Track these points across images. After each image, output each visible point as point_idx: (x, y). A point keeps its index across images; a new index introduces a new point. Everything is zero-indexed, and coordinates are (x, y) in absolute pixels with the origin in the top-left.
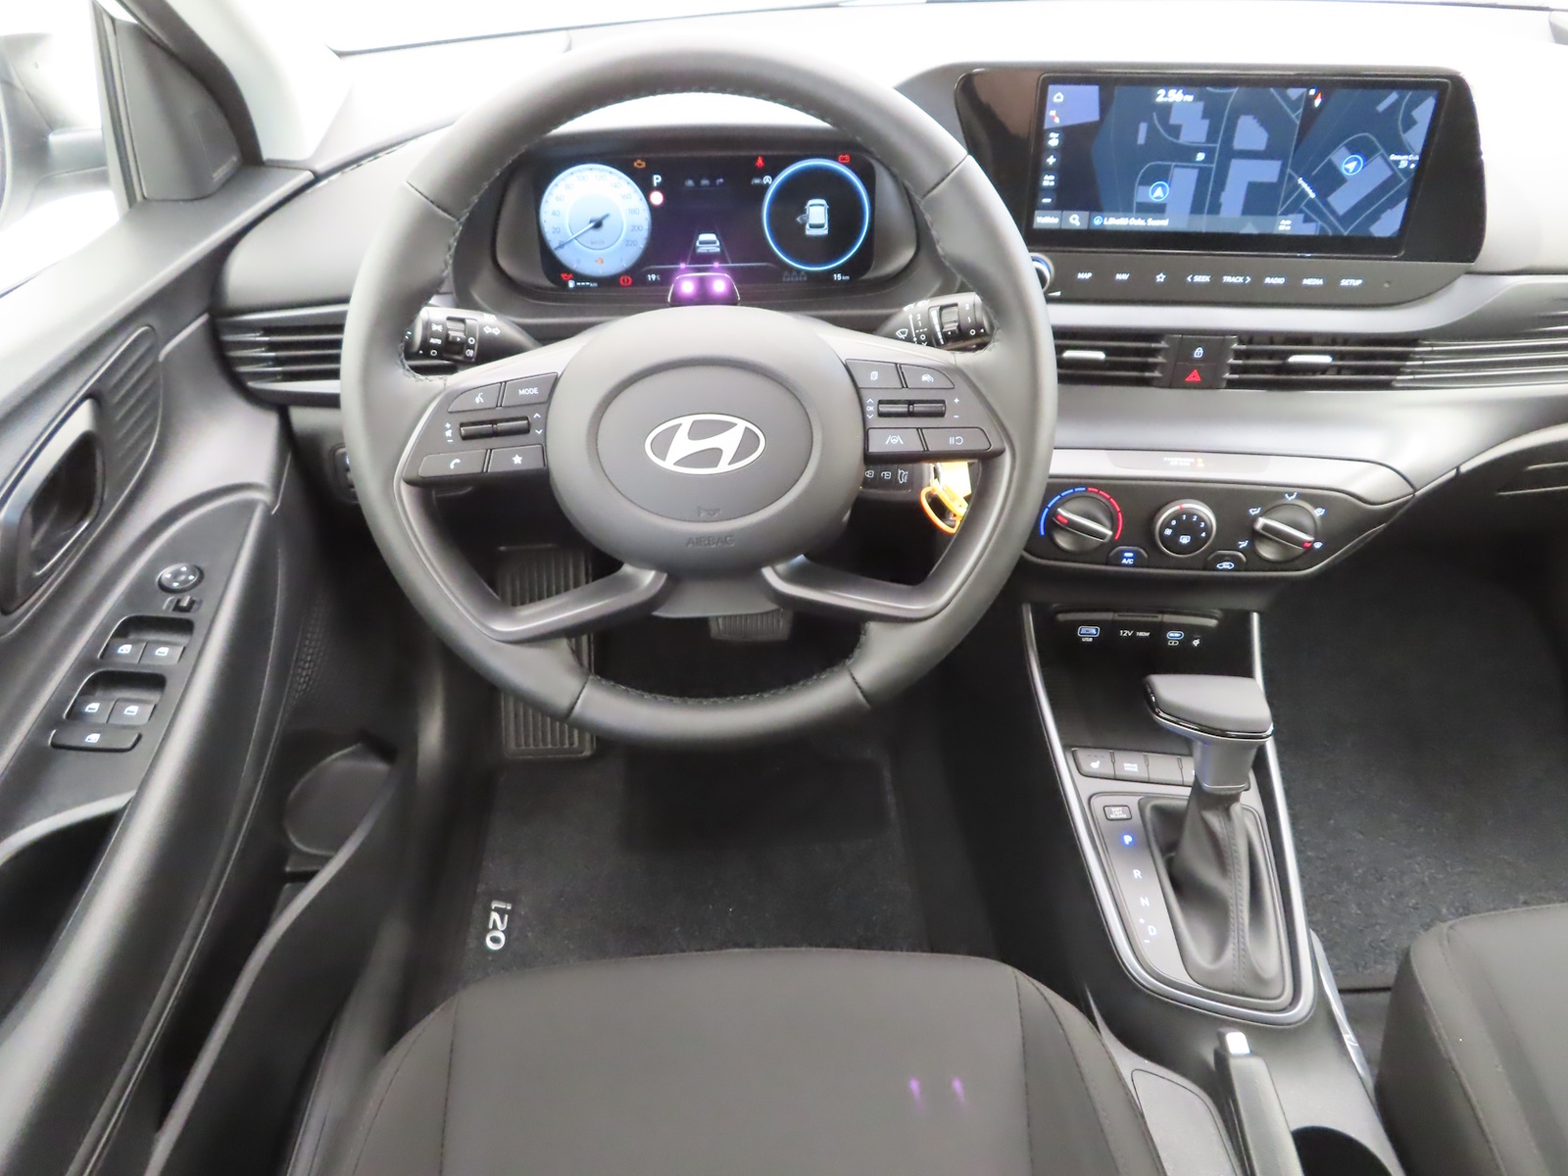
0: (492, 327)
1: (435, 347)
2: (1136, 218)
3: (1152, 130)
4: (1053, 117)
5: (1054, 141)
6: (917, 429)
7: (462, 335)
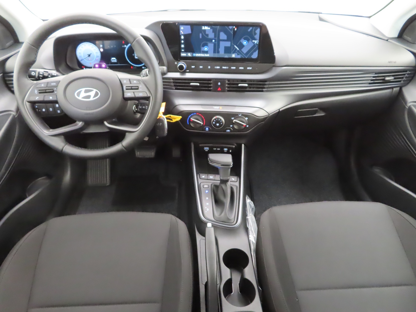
0: (54, 74)
1: (41, 77)
2: (202, 54)
3: (202, 35)
4: (182, 32)
5: (182, 37)
6: (133, 92)
7: (47, 75)
